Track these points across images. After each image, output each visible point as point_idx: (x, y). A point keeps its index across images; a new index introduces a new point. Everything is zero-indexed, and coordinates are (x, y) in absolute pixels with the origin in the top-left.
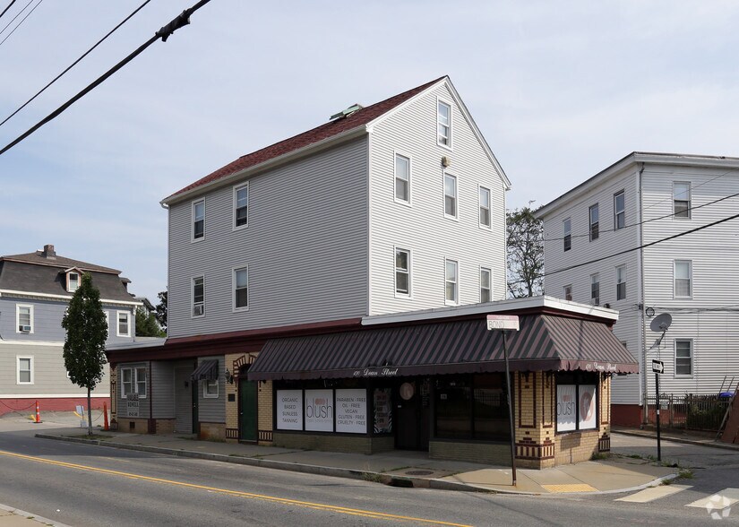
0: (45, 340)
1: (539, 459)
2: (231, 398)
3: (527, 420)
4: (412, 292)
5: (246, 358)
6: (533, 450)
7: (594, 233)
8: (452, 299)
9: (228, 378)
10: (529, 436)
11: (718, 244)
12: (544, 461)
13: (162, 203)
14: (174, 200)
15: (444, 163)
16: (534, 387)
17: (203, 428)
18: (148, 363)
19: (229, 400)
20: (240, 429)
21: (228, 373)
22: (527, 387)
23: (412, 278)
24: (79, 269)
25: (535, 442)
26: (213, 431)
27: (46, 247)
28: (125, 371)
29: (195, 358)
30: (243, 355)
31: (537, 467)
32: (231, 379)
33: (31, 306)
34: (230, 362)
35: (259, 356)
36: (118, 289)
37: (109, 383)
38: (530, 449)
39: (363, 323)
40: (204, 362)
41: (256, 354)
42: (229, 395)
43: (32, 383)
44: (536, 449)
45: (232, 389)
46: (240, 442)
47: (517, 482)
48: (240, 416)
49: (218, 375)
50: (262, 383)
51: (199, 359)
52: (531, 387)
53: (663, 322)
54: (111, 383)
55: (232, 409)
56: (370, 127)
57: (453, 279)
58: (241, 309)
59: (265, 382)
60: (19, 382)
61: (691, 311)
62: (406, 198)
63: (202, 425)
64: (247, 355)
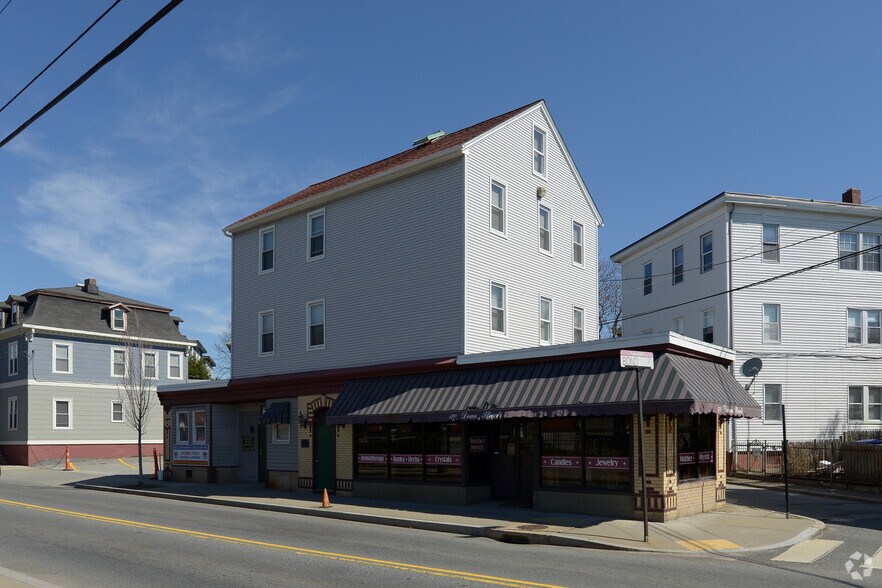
0: (85, 382)
1: (662, 510)
2: (305, 443)
3: (649, 468)
4: (508, 330)
5: (322, 401)
6: (656, 501)
7: (678, 275)
8: (546, 339)
9: (301, 422)
10: (651, 486)
11: (806, 288)
12: (668, 513)
13: (224, 231)
14: (237, 228)
15: (539, 194)
16: (657, 432)
17: (272, 476)
18: (208, 406)
19: (303, 446)
20: (315, 478)
21: (301, 417)
22: (648, 432)
23: (507, 315)
24: (125, 306)
25: (658, 492)
26: (284, 480)
27: (87, 281)
28: (180, 415)
29: (264, 400)
30: (318, 396)
31: (661, 520)
32: (305, 424)
33: (70, 344)
34: (304, 404)
35: (339, 398)
36: (169, 329)
37: (162, 428)
38: (652, 500)
39: (458, 363)
40: (274, 404)
41: (335, 396)
42: (303, 441)
43: (70, 427)
44: (659, 500)
45: (306, 434)
46: (314, 492)
47: (649, 538)
48: (314, 464)
49: (289, 419)
50: (341, 428)
51: (267, 401)
52: (653, 432)
53: (752, 367)
54: (165, 428)
55: (306, 456)
56: (467, 149)
57: (547, 318)
58: (316, 347)
59: (343, 426)
60: (55, 427)
61: (779, 356)
62: (501, 228)
63: (270, 473)
64: (323, 398)
